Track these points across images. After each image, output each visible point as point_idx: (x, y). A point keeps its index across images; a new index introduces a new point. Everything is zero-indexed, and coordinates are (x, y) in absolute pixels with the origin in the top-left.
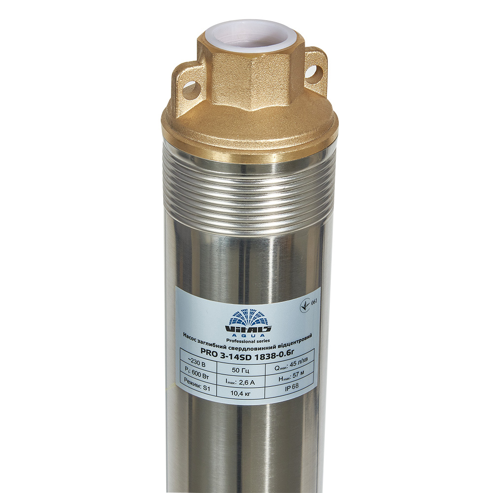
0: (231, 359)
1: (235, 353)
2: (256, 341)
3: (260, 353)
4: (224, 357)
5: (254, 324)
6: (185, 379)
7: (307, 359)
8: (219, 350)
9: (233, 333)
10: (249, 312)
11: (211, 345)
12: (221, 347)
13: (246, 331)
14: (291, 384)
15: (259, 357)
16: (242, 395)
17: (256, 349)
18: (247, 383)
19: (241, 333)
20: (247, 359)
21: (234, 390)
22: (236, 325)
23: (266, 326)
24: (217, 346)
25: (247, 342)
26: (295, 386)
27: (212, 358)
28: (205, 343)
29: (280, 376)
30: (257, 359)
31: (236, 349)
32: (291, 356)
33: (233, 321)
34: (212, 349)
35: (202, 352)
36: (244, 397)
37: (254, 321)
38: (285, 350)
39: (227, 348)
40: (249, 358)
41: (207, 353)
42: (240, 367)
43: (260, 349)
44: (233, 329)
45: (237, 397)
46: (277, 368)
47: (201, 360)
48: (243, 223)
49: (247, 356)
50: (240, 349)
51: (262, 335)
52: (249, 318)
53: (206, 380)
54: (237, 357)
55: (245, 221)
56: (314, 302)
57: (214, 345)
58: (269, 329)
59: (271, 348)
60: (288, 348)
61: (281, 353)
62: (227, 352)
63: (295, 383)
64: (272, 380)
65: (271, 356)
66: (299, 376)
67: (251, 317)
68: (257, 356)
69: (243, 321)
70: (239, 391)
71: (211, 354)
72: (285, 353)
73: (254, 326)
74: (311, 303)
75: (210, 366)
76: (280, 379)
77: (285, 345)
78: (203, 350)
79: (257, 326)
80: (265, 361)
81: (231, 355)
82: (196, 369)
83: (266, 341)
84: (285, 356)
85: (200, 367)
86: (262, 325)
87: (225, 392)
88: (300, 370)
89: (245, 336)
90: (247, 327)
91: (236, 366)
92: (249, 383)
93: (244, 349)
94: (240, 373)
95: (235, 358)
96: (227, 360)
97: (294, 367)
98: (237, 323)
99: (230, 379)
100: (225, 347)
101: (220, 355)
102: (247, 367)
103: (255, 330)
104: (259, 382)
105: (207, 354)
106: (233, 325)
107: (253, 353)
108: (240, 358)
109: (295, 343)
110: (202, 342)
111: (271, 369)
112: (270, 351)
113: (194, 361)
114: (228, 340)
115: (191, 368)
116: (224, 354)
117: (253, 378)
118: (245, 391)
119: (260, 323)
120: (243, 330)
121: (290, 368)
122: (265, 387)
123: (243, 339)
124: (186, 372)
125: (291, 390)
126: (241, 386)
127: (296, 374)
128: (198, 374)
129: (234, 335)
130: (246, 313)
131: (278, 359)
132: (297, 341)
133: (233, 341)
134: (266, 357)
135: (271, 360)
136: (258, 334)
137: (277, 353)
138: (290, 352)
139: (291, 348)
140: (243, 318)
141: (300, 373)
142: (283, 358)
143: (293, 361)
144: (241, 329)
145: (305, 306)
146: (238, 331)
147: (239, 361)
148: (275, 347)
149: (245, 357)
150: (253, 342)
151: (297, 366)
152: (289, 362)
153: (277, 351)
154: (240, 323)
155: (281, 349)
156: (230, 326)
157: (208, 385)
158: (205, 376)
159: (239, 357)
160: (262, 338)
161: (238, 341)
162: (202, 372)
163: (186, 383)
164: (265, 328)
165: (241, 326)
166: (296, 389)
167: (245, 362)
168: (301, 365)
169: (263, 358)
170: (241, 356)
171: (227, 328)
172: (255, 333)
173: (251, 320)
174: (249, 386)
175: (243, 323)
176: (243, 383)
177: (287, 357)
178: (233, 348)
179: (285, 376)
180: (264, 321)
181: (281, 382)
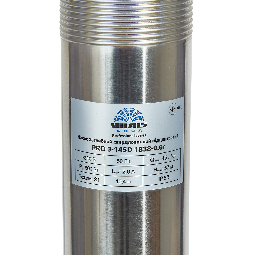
0: (116, 151)
1: (119, 146)
2: (135, 136)
3: (138, 145)
4: (110, 151)
5: (133, 120)
6: (80, 176)
7: (175, 156)
8: (106, 145)
9: (117, 129)
10: (129, 110)
11: (100, 141)
12: (108, 142)
13: (128, 126)
14: (163, 175)
15: (138, 149)
16: (125, 182)
17: (135, 142)
18: (128, 172)
19: (123, 129)
20: (128, 151)
21: (119, 178)
22: (119, 122)
23: (143, 122)
24: (105, 142)
25: (128, 136)
26: (166, 177)
27: (101, 152)
28: (95, 141)
29: (155, 167)
30: (136, 151)
31: (120, 142)
32: (162, 151)
33: (117, 118)
34: (101, 144)
35: (93, 148)
36: (126, 184)
37: (133, 118)
38: (158, 144)
39: (113, 142)
40: (130, 150)
41: (97, 148)
42: (123, 158)
43: (138, 142)
44: (117, 126)
45: (121, 185)
46: (152, 160)
47: (92, 156)
48: (124, 35)
49: (128, 148)
50: (123, 143)
51: (140, 131)
52: (129, 115)
53: (96, 172)
54: (120, 150)
55: (125, 33)
56: (179, 108)
57: (102, 141)
58: (145, 126)
59: (147, 142)
60: (160, 143)
61: (155, 147)
62: (113, 146)
63: (166, 175)
64: (148, 170)
65: (147, 149)
66: (169, 169)
67: (131, 114)
68: (136, 148)
69: (125, 118)
70: (123, 179)
71: (100, 149)
72: (158, 148)
73: (134, 122)
74: (177, 108)
75: (100, 159)
76: (154, 170)
77: (158, 141)
78: (93, 147)
79: (136, 122)
80: (143, 153)
81: (116, 148)
82: (88, 165)
83: (143, 136)
84: (158, 149)
85: (92, 161)
86: (140, 122)
87: (111, 181)
88: (170, 164)
89: (127, 131)
90: (128, 123)
91: (120, 158)
92: (131, 172)
93: (126, 143)
94: (123, 164)
95: (119, 150)
96: (113, 153)
97: (165, 161)
98: (121, 120)
99: (116, 169)
100: (111, 142)
101: (107, 149)
102: (129, 158)
103: (134, 126)
104: (139, 171)
105: (97, 150)
106: (117, 122)
107: (133, 146)
108: (123, 151)
109: (165, 139)
110: (93, 140)
111: (147, 160)
112: (147, 145)
113: (87, 158)
114: (113, 135)
115: (84, 165)
116: (110, 148)
117: (133, 168)
118: (127, 179)
119: (138, 119)
120: (125, 126)
121: (162, 161)
122: (143, 176)
123: (125, 134)
124: (81, 169)
125: (163, 180)
126: (124, 175)
127: (167, 167)
128: (90, 168)
129: (118, 131)
130: (127, 111)
131: (152, 151)
132: (167, 138)
133: (117, 136)
134: (143, 149)
135: (147, 152)
136: (137, 129)
137: (152, 147)
138: (162, 147)
139: (163, 143)
140: (125, 116)
141: (169, 167)
142: (157, 152)
143: (164, 155)
144: (123, 125)
145: (173, 109)
146: (121, 127)
147: (122, 153)
148: (150, 141)
149: (127, 149)
150: (133, 136)
151: (168, 160)
152: (161, 156)
153: (152, 145)
154: (123, 120)
155: (155, 144)
156: (115, 123)
157: (97, 177)
158: (96, 169)
159: (122, 149)
160: (140, 133)
161: (121, 136)
162: (93, 166)
163: (80, 179)
164: (142, 124)
165: (123, 122)
166: (167, 180)
167: (127, 153)
168: (170, 160)
169: (141, 150)
170: (123, 149)
171: (113, 125)
172: (134, 129)
173: (131, 117)
174: (130, 174)
175: (125, 120)
176: (126, 172)
177: (160, 151)
178: (117, 142)
179: (159, 167)
180: (141, 118)
181: (156, 172)
